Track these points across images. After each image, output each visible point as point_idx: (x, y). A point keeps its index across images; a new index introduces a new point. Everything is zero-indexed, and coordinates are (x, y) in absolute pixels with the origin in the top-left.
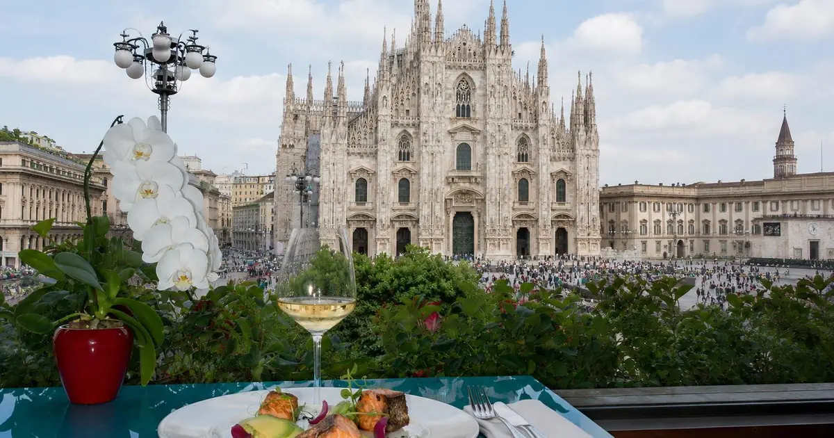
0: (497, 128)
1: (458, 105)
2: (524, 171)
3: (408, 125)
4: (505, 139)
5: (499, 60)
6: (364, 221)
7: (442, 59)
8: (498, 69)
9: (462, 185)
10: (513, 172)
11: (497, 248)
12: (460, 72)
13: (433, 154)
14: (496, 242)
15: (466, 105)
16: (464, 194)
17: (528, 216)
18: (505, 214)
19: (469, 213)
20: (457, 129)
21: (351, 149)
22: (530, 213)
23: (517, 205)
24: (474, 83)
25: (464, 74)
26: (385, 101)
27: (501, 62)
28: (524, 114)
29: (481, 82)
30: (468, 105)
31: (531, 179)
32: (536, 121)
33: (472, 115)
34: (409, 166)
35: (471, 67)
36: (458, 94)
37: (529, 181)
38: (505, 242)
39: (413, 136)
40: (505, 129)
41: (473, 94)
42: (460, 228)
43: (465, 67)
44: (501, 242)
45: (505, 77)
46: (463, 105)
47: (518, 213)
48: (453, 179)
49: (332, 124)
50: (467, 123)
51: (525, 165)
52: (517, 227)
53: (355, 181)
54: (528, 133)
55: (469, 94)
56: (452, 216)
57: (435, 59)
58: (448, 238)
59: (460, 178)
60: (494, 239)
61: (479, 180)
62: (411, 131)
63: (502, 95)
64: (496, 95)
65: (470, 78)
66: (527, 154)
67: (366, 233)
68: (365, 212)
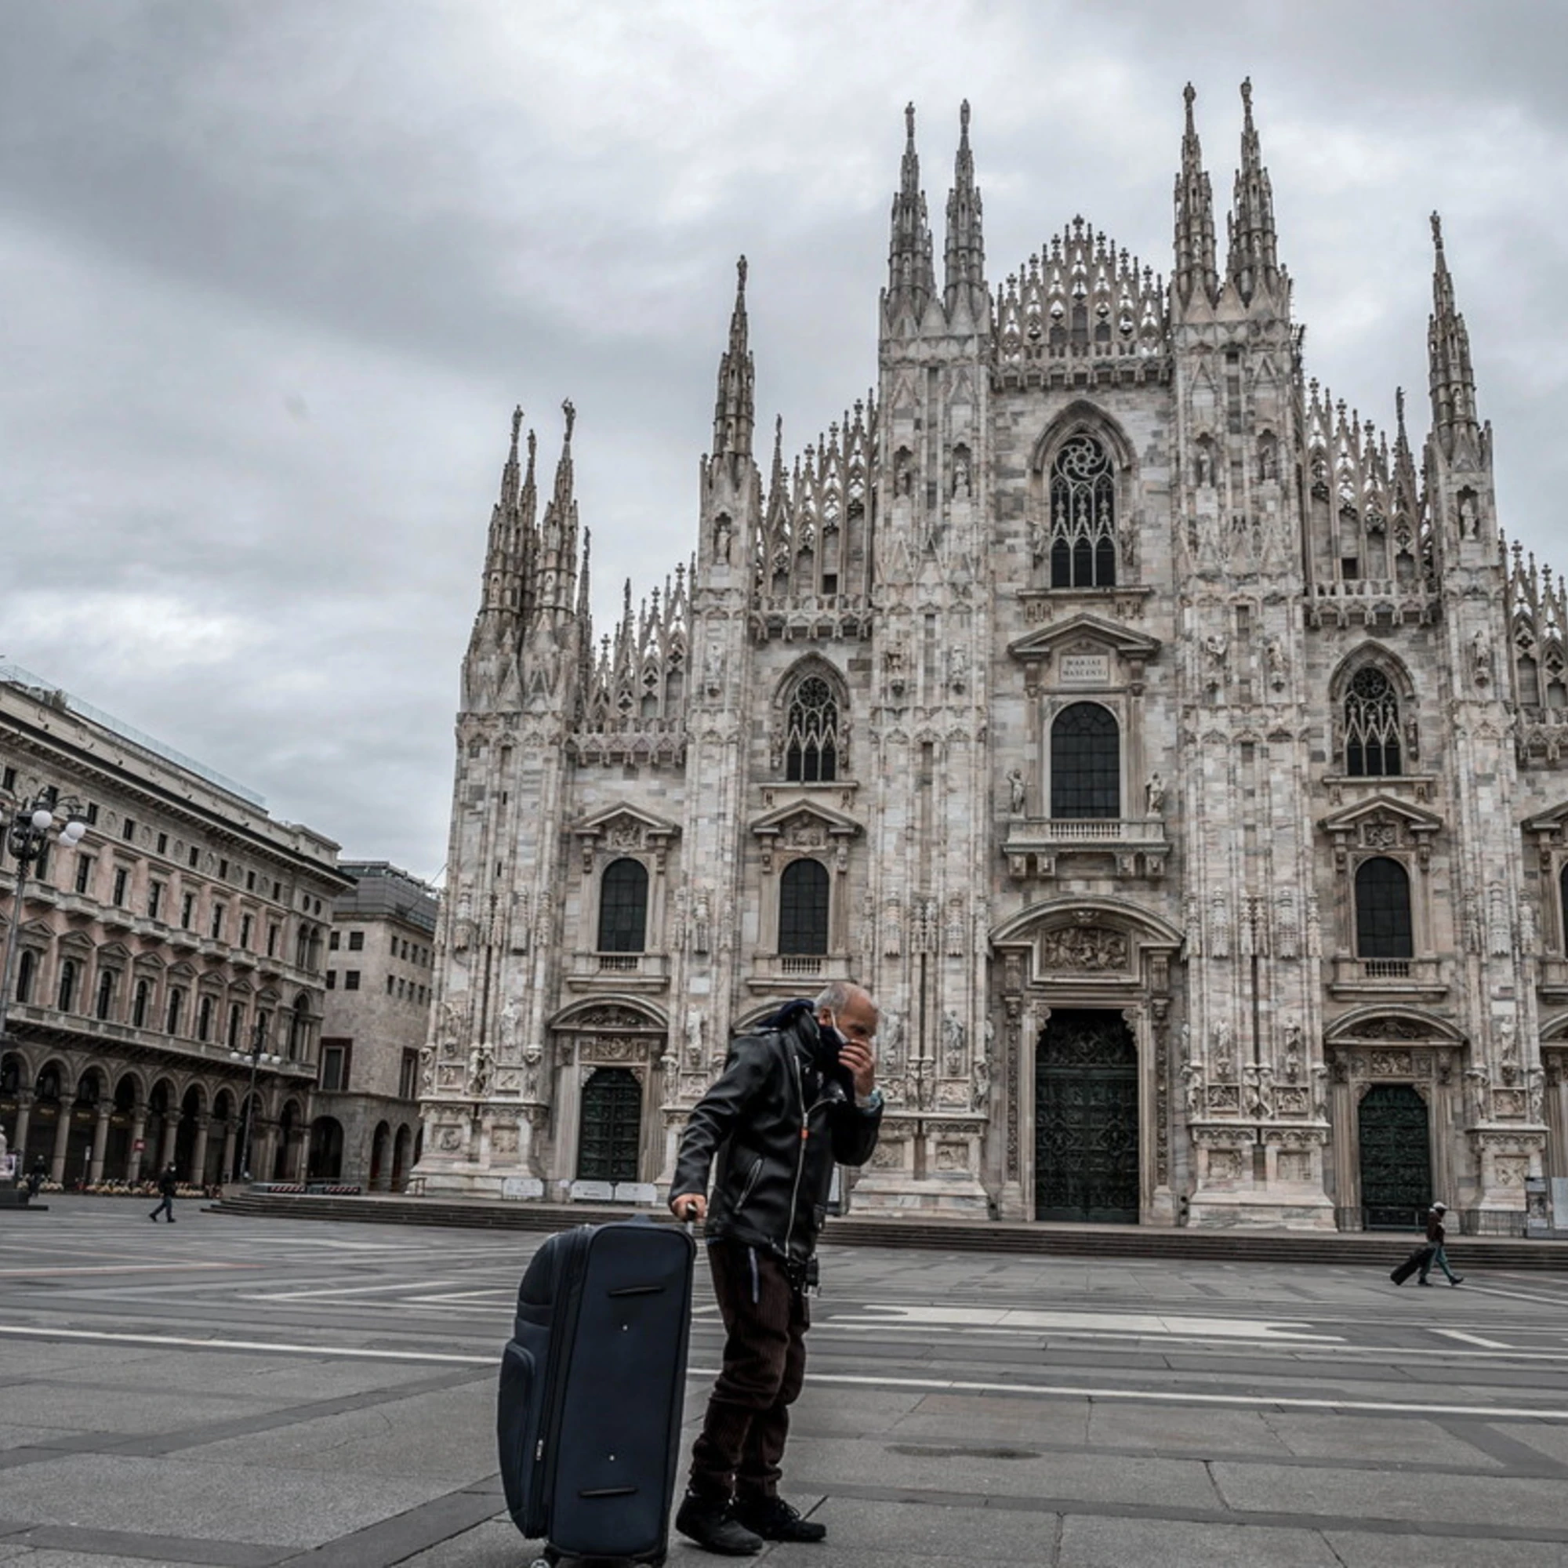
0: (1234, 622)
1: (1061, 544)
2: (1381, 818)
3: (825, 632)
4: (1272, 666)
5: (1231, 327)
6: (626, 1037)
7: (972, 348)
8: (1226, 368)
9: (1077, 887)
10: (1322, 824)
11: (1248, 1174)
12: (1060, 403)
13: (927, 746)
14: (1246, 1145)
15: (1094, 540)
16: (1088, 931)
17: (1410, 1027)
18: (1288, 1016)
19: (1113, 1017)
20: (1051, 640)
21: (584, 741)
22: (1423, 1011)
23: (1350, 975)
24: (1127, 443)
25: (1080, 409)
26: (723, 536)
27: (1241, 334)
28: (1369, 558)
29: (1156, 434)
30: (1105, 543)
31: (1423, 860)
32: (1434, 582)
33: (1122, 576)
34: (828, 803)
35: (1109, 379)
36: (1058, 495)
37: (1413, 871)
38: (1293, 1145)
39: (851, 678)
40: (1273, 620)
41: (1126, 491)
42: (1075, 1082)
43: (1080, 379)
44: (1272, 1149)
45: (1264, 394)
46: (1083, 543)
47: (1356, 1010)
48: (1032, 862)
49: (508, 640)
50: (1101, 614)
51: (1390, 792)
52: (1357, 1080)
53: (598, 870)
54: (1391, 644)
55: (1106, 493)
56: (1030, 1025)
57: (947, 351)
58: (1014, 1124)
59: (1065, 856)
60: (1235, 1133)
61: (1152, 862)
62: (839, 657)
63: (1249, 472)
64: (1224, 477)
65: (1109, 424)
66: (1392, 742)
67: (638, 1089)
68: (630, 999)
